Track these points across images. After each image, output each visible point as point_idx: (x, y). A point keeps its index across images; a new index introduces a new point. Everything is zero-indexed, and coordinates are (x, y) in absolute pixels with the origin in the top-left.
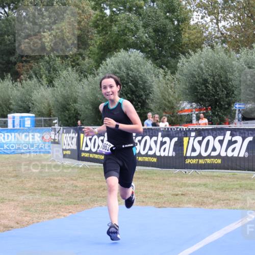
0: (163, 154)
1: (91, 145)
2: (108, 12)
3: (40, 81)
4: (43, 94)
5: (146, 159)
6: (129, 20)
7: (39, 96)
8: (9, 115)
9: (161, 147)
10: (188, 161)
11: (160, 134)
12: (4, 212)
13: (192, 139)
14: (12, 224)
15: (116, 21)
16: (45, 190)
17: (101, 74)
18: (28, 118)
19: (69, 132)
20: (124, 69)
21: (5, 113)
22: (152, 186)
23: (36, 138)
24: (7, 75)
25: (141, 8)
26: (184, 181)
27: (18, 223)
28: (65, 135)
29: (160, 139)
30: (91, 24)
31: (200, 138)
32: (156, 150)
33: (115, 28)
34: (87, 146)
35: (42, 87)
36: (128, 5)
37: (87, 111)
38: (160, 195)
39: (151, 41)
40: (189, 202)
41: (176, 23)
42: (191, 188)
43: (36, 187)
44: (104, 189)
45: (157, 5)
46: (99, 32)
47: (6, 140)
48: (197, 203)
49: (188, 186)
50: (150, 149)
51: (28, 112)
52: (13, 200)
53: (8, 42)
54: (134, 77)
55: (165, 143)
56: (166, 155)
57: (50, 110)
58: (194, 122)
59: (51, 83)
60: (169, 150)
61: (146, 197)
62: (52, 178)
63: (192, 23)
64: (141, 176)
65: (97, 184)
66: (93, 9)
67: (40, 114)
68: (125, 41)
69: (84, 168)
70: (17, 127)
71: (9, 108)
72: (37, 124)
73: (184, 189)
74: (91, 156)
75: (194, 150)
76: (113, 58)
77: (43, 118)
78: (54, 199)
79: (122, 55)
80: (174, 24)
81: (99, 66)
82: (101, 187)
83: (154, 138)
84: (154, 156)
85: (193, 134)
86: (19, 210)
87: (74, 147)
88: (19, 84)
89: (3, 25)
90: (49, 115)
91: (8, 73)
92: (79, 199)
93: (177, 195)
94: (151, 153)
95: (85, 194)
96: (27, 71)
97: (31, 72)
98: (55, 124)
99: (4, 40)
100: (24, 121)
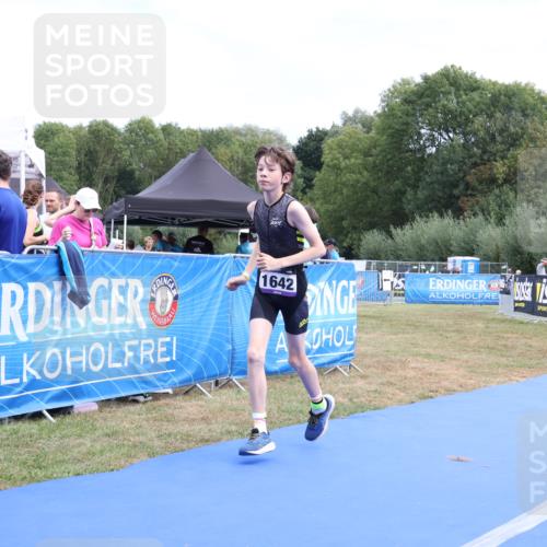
3: (487, 219)
4: (490, 234)
7: (485, 236)
8: (449, 259)
12: (443, 372)
14: (455, 387)
16: (493, 348)
18: (472, 262)
19: (523, 281)
21: (444, 256)
23: (481, 285)
24: (446, 212)
27: (461, 386)
28: (517, 284)
34: (544, 298)
35: (489, 226)
43: (482, 344)
47: (446, 288)
51: (472, 255)
52: (454, 359)
53: (451, 173)
57: (498, 253)
59: (500, 221)
62: (501, 335)
67: (485, 258)
69: (540, 324)
71: (449, 250)
72: (482, 270)
77: (489, 263)
78: (504, 360)
86: (462, 371)
87: (529, 298)
88: (462, 222)
89: (445, 152)
90: (497, 259)
91: (447, 208)
92: (534, 362)
95: (541, 356)
96: (473, 205)
97: (477, 208)
98: (505, 271)
99: (446, 170)
100: (467, 266)
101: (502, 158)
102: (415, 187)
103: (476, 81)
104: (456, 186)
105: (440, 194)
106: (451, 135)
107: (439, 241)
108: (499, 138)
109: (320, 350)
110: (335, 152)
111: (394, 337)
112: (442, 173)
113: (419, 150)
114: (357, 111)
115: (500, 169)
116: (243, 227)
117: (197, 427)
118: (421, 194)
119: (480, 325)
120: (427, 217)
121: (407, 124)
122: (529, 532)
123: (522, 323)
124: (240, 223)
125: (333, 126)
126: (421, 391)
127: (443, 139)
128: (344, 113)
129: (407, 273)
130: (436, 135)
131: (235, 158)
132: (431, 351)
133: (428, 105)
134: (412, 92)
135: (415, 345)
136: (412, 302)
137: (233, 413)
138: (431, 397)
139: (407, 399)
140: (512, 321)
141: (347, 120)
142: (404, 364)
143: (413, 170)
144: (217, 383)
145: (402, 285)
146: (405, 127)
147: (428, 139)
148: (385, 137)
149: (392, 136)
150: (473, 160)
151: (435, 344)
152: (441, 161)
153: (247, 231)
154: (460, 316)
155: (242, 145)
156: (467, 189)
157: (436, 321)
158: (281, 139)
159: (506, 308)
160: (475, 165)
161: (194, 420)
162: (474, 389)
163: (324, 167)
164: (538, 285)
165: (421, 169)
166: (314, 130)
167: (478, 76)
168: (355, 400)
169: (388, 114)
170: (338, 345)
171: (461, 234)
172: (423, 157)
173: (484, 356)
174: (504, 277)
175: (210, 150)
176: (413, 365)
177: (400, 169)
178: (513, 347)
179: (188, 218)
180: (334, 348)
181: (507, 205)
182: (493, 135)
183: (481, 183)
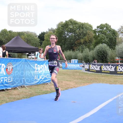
0: (111, 71)
1: (92, 68)
2: (97, 34)
3: (79, 51)
4: (80, 55)
5: (107, 72)
6: (103, 36)
8: (72, 60)
9: (111, 69)
10: (118, 73)
11: (111, 65)
12: (71, 84)
13: (119, 67)
14: (73, 87)
15: (99, 36)
16: (81, 79)
17: (95, 50)
18: (76, 61)
19: (87, 64)
20: (101, 48)
21: (70, 59)
22: (108, 79)
23: (78, 65)
25: (106, 33)
26: (117, 77)
27: (74, 87)
28: (86, 65)
29: (111, 67)
30: (93, 37)
31: (121, 67)
32: (109, 69)
33: (99, 38)
34: (91, 68)
35: (80, 53)
36: (103, 32)
37: (91, 59)
38: (111, 81)
39: (108, 41)
40: (118, 83)
41: (115, 37)
42: (119, 80)
43: (78, 78)
44: (96, 79)
45: (110, 32)
46: (95, 39)
47: (71, 66)
48: (121, 83)
49: (118, 79)
50: (108, 69)
51: (76, 59)
52: (73, 81)
53: (72, 42)
54: (104, 51)
55: (112, 68)
56: (112, 71)
57: (82, 59)
58: (119, 62)
59: (82, 52)
60: (113, 69)
61: (107, 81)
62: (83, 76)
63: (119, 37)
64: (105, 76)
65: (94, 78)
66: (93, 33)
68: (101, 41)
69: (90, 73)
70: (73, 63)
71: (71, 58)
72: (78, 62)
73: (117, 80)
74: (93, 70)
75: (119, 70)
76: (98, 46)
77: (80, 61)
78: (83, 81)
79: (101, 45)
80: (114, 37)
81: (95, 48)
82: (95, 78)
83: (109, 66)
84: (109, 71)
85: (119, 66)
86: (74, 83)
87: (88, 68)
88: (74, 52)
89: (71, 37)
91: (71, 49)
92: (89, 81)
93: (115, 81)
94: (108, 70)
95: (91, 80)
96: (76, 49)
97: (77, 49)
98: (83, 62)
99: (71, 41)
100: (75, 61)
101: (82, 39)
102: (64, 45)
103: (76, 22)
104: (73, 44)
105: (70, 46)
106: (72, 34)
107: (69, 56)
108: (82, 34)
109: (44, 79)
110: (47, 37)
111: (60, 76)
112: (70, 42)
113: (65, 37)
114: (51, 28)
115: (82, 41)
116: (27, 53)
117: (17, 96)
118: (66, 46)
119: (78, 74)
120: (67, 51)
121: (63, 31)
122: (88, 117)
123: (87, 73)
124: (26, 52)
125: (47, 32)
126: (66, 88)
127: (70, 34)
128: (49, 29)
129: (63, 63)
130: (69, 33)
131: (25, 38)
132: (68, 79)
133: (67, 27)
134: (63, 24)
135: (64, 78)
136: (64, 69)
137: (25, 93)
138: (68, 89)
139: (63, 89)
140: (85, 73)
141: (49, 30)
142: (62, 82)
143: (64, 41)
144: (21, 87)
145: (62, 66)
146: (62, 32)
147: (67, 34)
148: (58, 34)
149: (59, 34)
150: (76, 39)
151: (69, 78)
152: (70, 39)
153: (28, 54)
154: (74, 72)
155: (27, 35)
156: (75, 45)
157: (69, 73)
158: (35, 34)
159: (83, 70)
160: (77, 40)
161: (16, 95)
162: (77, 87)
163: (45, 40)
164: (90, 65)
165: (65, 41)
166: (43, 32)
167: (77, 21)
168: (52, 90)
169: (58, 29)
170: (48, 78)
171: (74, 55)
172: (66, 38)
173: (79, 80)
174: (83, 64)
175: (20, 36)
176: (64, 82)
177: (61, 41)
178: (85, 78)
179: (15, 51)
180: (47, 79)
181: (84, 49)
182: (80, 34)
183: (78, 44)
